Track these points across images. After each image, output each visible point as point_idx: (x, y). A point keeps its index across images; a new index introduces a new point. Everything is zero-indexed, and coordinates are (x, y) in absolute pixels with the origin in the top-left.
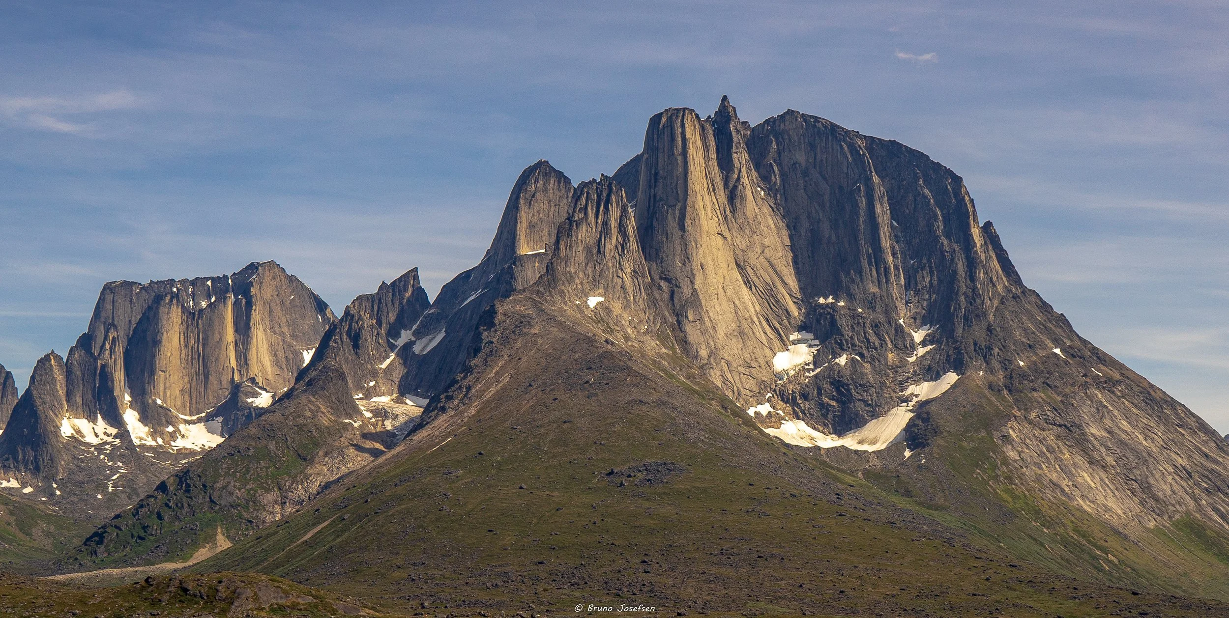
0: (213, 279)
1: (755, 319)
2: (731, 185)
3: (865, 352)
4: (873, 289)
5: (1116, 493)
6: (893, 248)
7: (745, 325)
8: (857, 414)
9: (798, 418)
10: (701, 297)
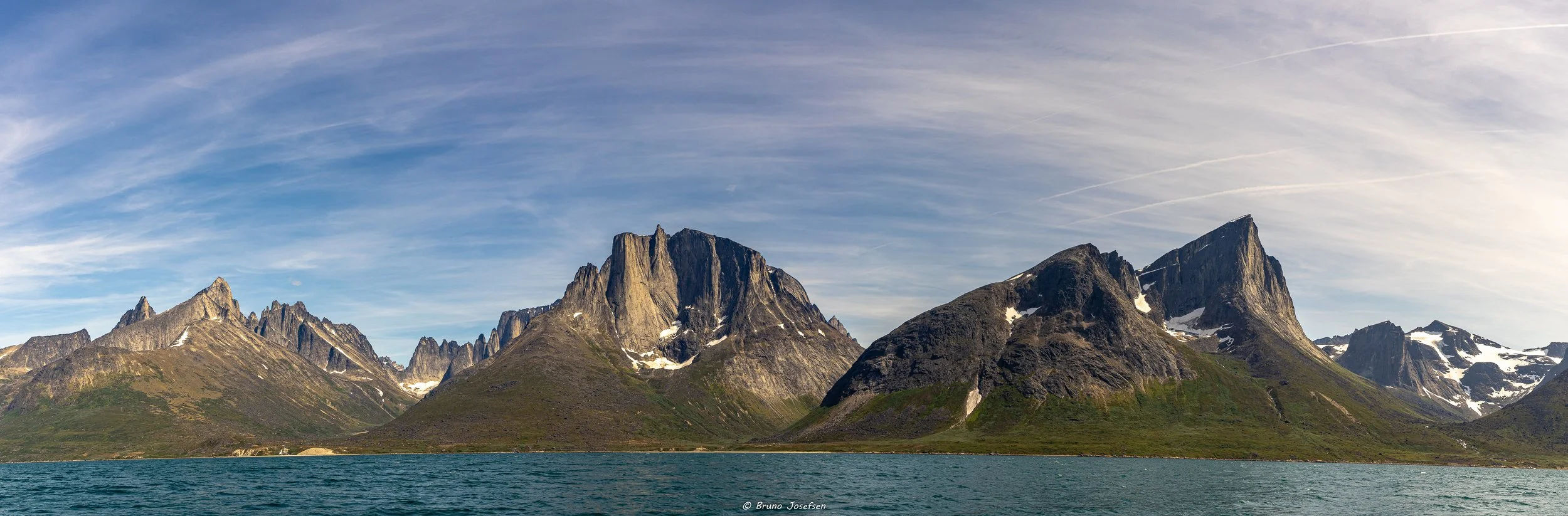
0: (544, 307)
1: (656, 317)
2: (653, 262)
3: (696, 328)
4: (706, 302)
5: (776, 385)
6: (719, 284)
7: (649, 319)
8: (688, 354)
9: (664, 356)
10: (628, 309)
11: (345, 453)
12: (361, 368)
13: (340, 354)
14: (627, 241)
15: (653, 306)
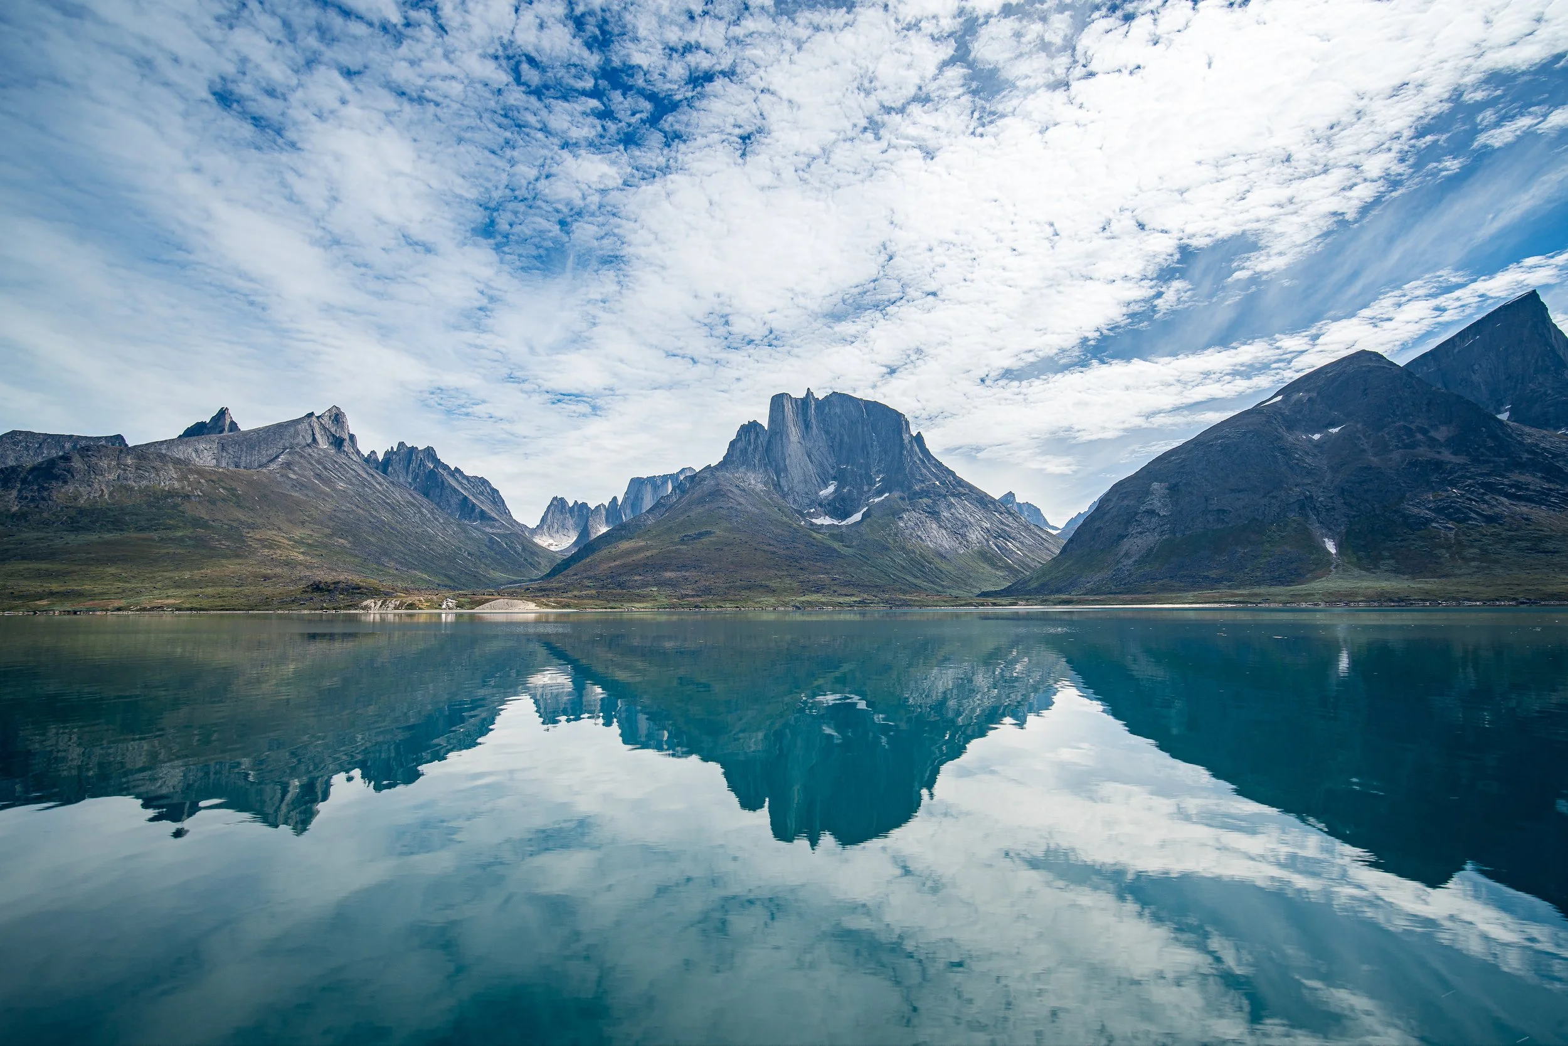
1: (813, 476)
2: (806, 423)
3: (855, 486)
5: (948, 539)
7: (808, 478)
9: (825, 514)
10: (788, 467)
11: (554, 607)
12: (496, 520)
13: (474, 505)
14: (785, 401)
15: (810, 465)
